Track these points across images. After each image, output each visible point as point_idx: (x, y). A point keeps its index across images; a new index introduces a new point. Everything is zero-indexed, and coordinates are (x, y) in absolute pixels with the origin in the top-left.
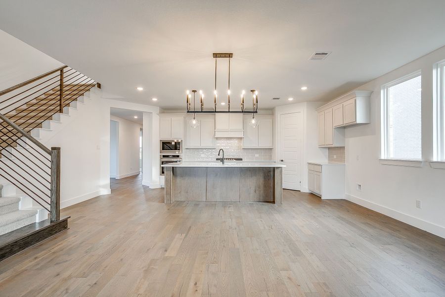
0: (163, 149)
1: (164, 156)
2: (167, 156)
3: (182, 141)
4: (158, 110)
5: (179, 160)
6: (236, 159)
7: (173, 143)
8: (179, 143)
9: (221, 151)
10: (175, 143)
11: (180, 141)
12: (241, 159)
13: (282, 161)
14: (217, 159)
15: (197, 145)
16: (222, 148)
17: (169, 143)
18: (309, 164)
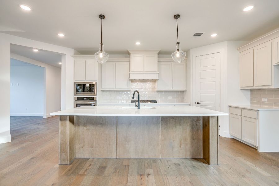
0: (78, 91)
1: (78, 99)
2: (82, 99)
3: (96, 83)
4: (72, 52)
5: (93, 102)
6: (151, 101)
7: (88, 85)
8: (93, 85)
9: (136, 93)
10: (90, 85)
11: (94, 83)
12: (155, 102)
13: (198, 103)
14: (132, 102)
15: (112, 88)
16: (137, 90)
17: (83, 85)
18: (230, 107)
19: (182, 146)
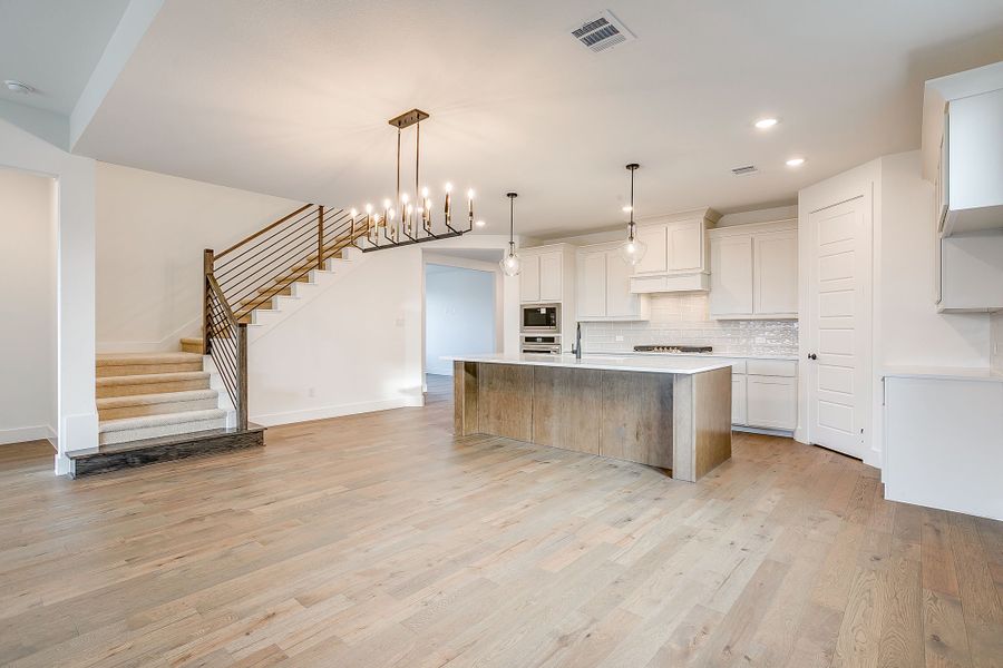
0: (527, 323)
1: (528, 339)
2: (534, 340)
3: (559, 305)
5: (554, 347)
7: (543, 311)
8: (554, 311)
10: (547, 310)
11: (555, 306)
12: (710, 349)
13: (814, 357)
15: (599, 315)
17: (536, 311)
19: (641, 438)
